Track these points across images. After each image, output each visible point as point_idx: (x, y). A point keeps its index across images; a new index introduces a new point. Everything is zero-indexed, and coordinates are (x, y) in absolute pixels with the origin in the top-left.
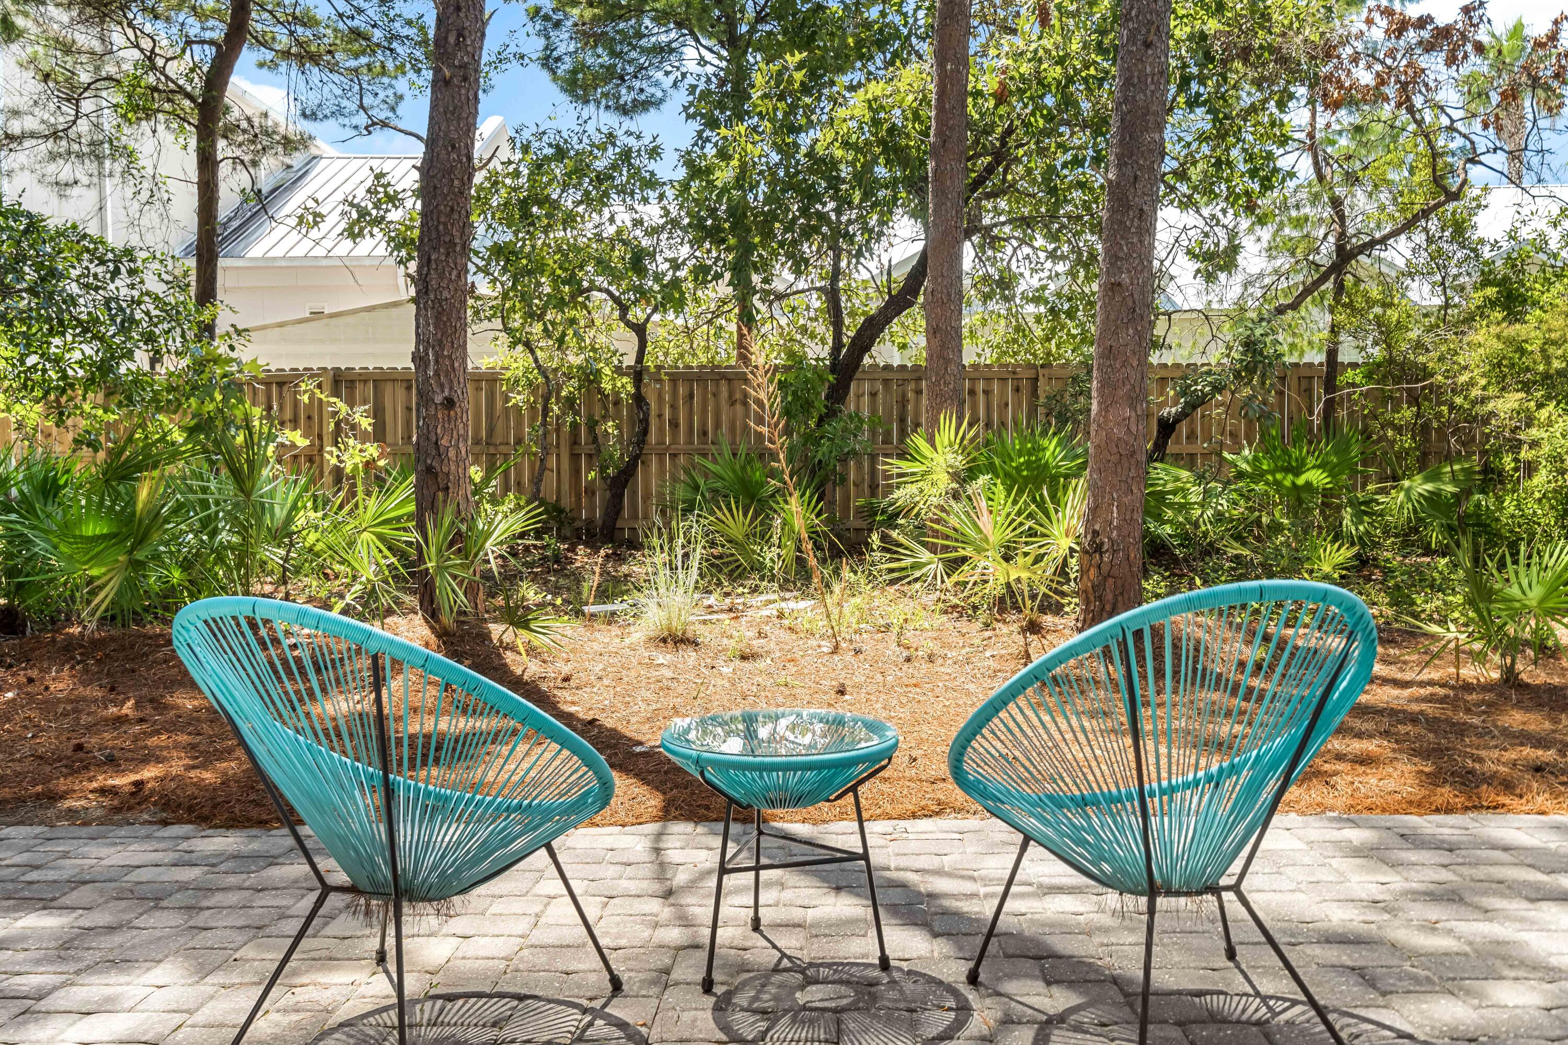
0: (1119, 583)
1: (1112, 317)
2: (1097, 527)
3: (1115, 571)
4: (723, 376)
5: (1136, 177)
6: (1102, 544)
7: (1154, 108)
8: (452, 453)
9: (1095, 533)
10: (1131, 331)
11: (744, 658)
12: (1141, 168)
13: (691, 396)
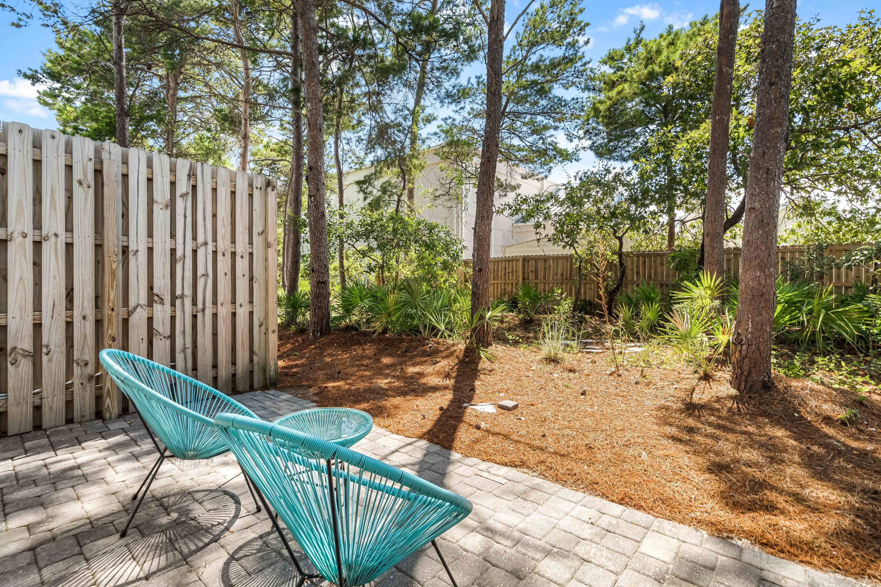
0: (753, 361)
1: (750, 225)
2: (740, 331)
3: (750, 355)
4: (658, 255)
5: (764, 153)
6: (742, 340)
7: (777, 115)
8: (481, 287)
9: (739, 334)
10: (761, 232)
11: (570, 371)
12: (767, 148)
13: (645, 262)
